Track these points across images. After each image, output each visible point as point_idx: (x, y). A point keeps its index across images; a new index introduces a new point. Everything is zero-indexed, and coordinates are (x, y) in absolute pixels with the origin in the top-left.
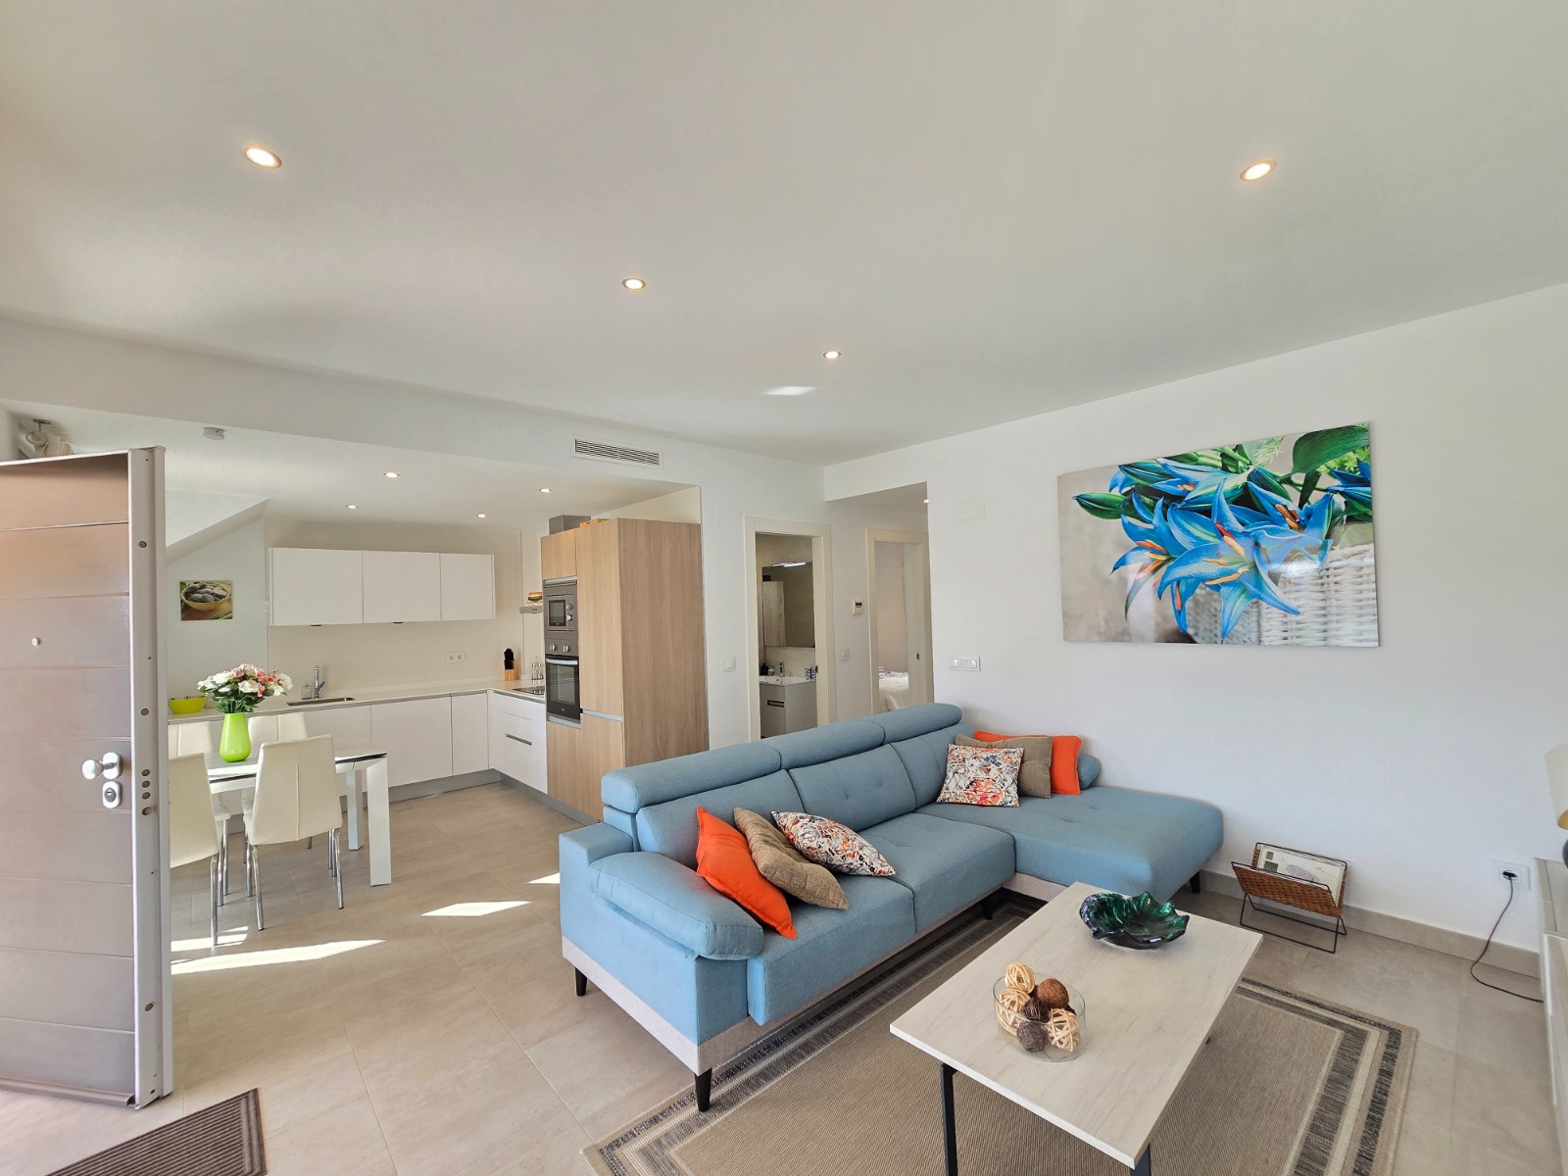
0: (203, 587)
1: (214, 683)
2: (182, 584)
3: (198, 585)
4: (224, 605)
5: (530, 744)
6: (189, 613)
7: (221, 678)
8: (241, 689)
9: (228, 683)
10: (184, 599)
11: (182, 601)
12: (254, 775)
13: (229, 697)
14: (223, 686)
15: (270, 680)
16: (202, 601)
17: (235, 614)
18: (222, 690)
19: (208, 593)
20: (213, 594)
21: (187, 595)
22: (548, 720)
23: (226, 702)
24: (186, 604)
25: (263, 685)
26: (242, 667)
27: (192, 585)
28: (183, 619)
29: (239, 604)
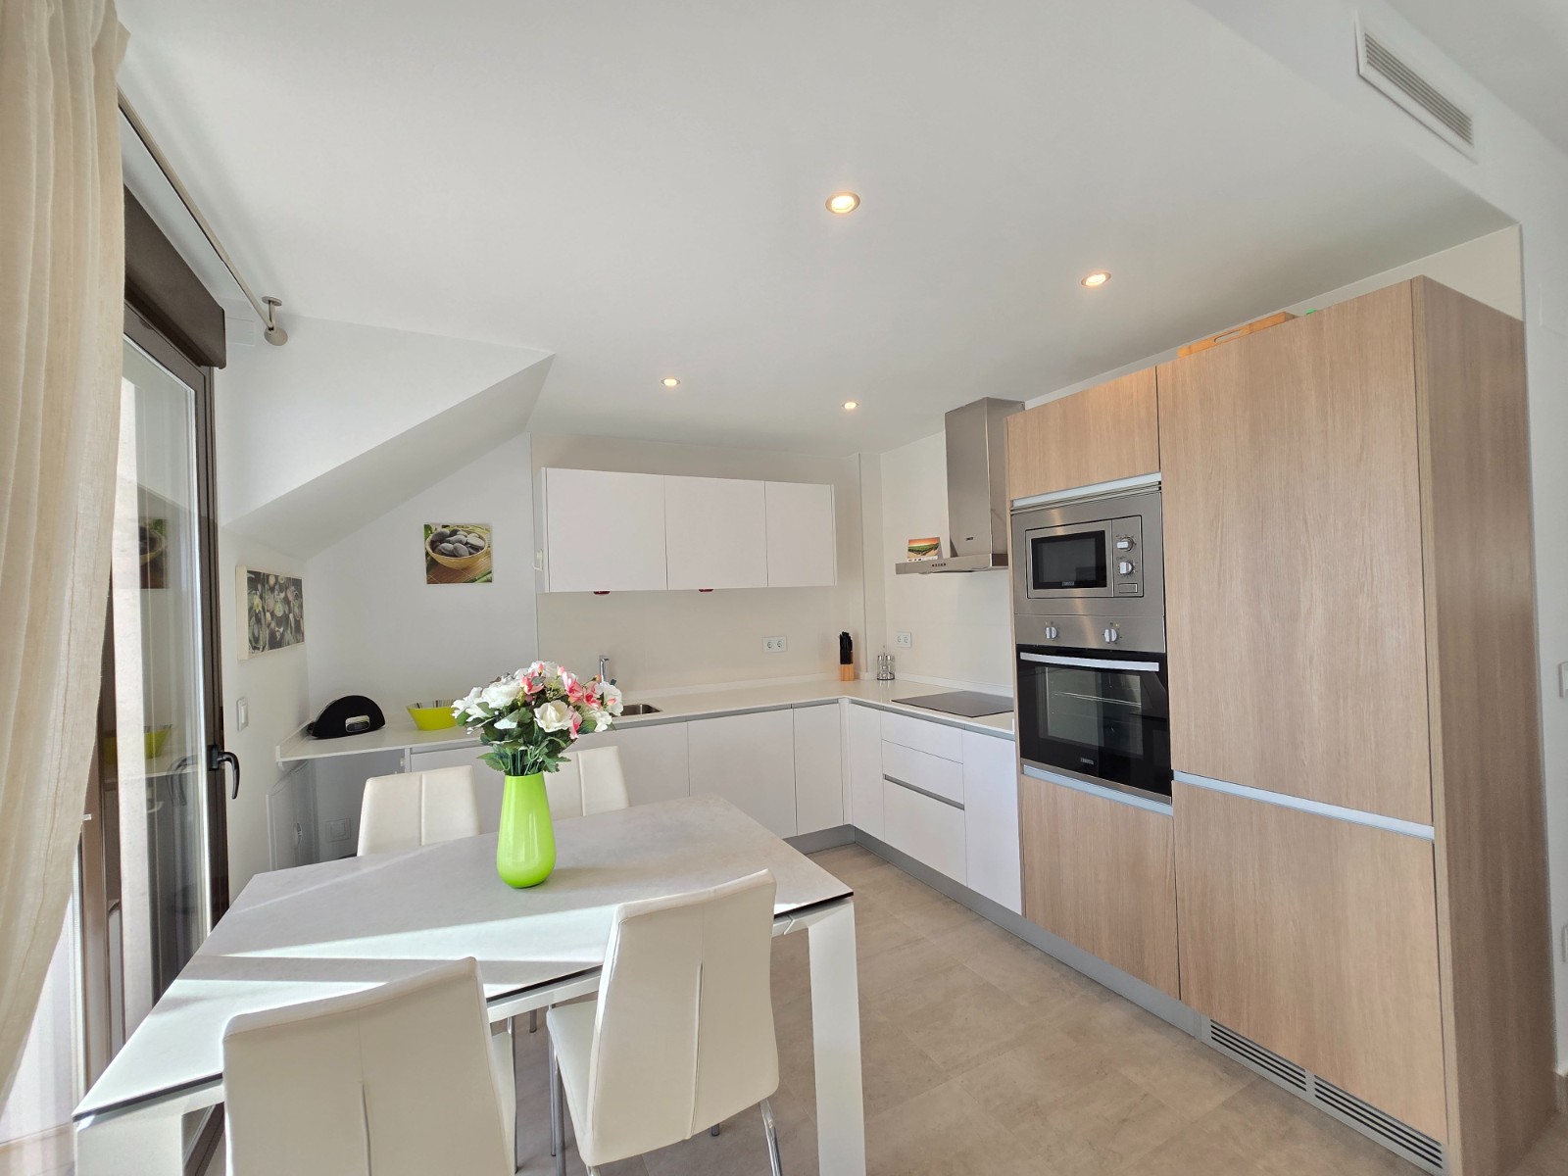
0: (454, 533)
1: (484, 706)
2: (427, 528)
3: (447, 531)
4: (481, 561)
5: (961, 807)
6: (437, 573)
7: (498, 695)
8: (541, 724)
9: (512, 708)
10: (430, 551)
11: (427, 554)
12: (597, 970)
13: (515, 742)
14: (501, 715)
15: (589, 698)
16: (453, 554)
17: (495, 575)
18: (501, 725)
19: (460, 542)
20: (466, 544)
21: (434, 545)
22: (1021, 772)
23: (509, 751)
24: (432, 558)
25: (577, 708)
26: (535, 667)
27: (440, 530)
28: (430, 581)
29: (503, 558)
